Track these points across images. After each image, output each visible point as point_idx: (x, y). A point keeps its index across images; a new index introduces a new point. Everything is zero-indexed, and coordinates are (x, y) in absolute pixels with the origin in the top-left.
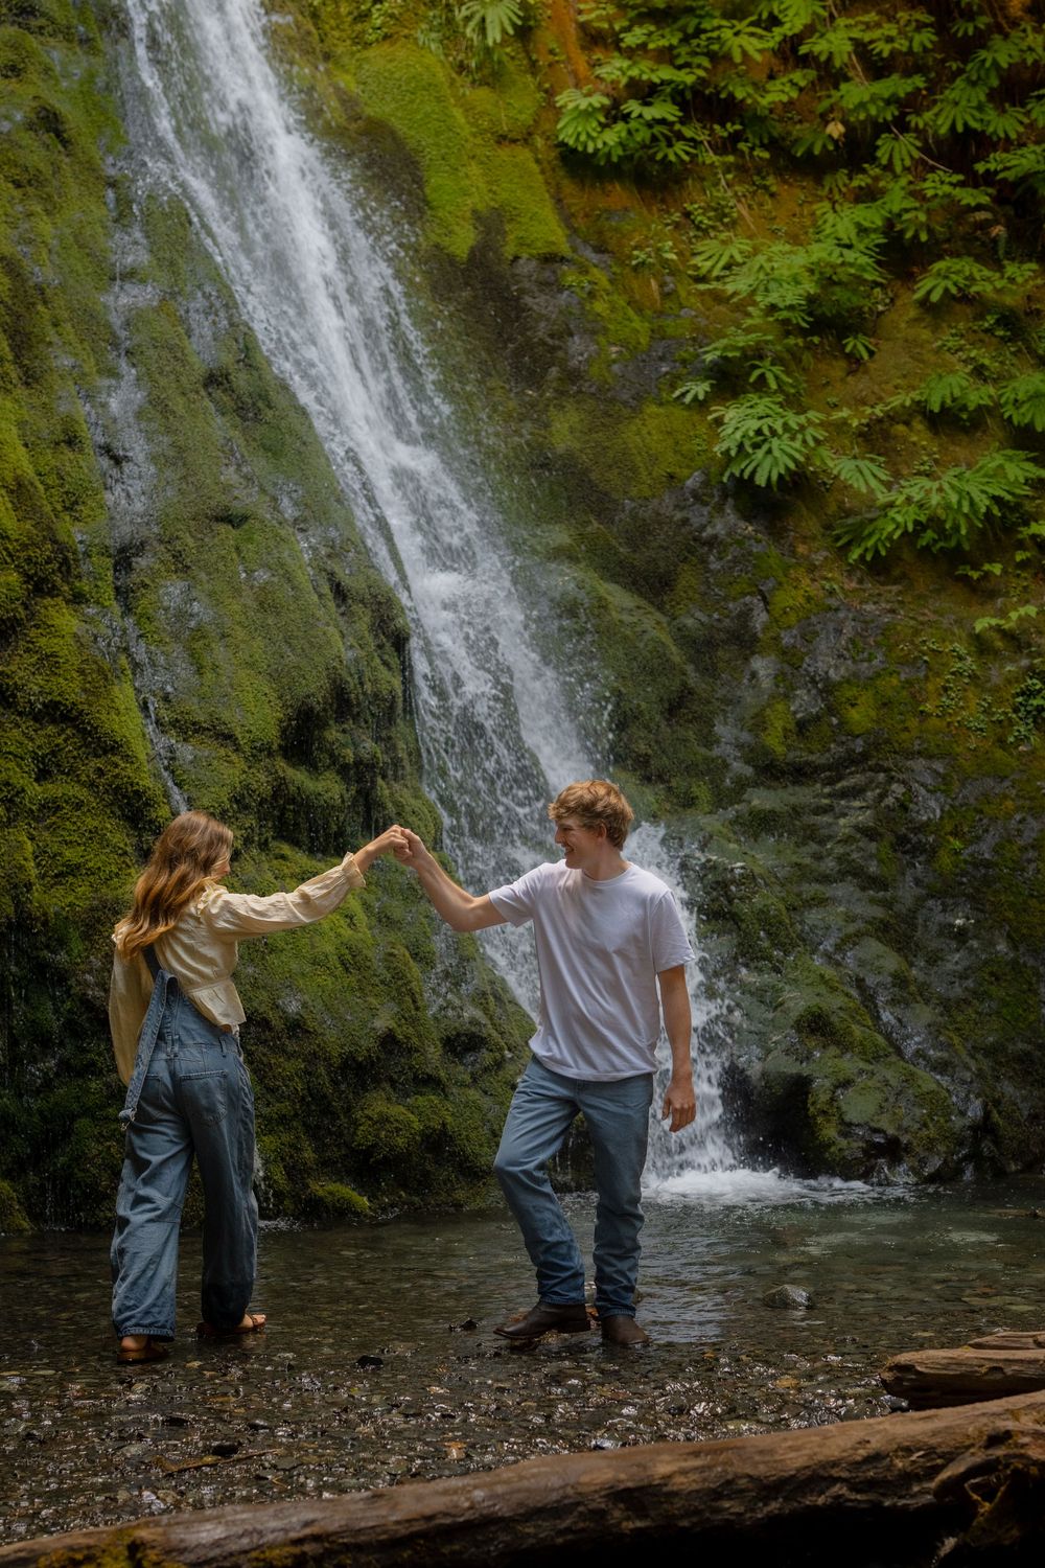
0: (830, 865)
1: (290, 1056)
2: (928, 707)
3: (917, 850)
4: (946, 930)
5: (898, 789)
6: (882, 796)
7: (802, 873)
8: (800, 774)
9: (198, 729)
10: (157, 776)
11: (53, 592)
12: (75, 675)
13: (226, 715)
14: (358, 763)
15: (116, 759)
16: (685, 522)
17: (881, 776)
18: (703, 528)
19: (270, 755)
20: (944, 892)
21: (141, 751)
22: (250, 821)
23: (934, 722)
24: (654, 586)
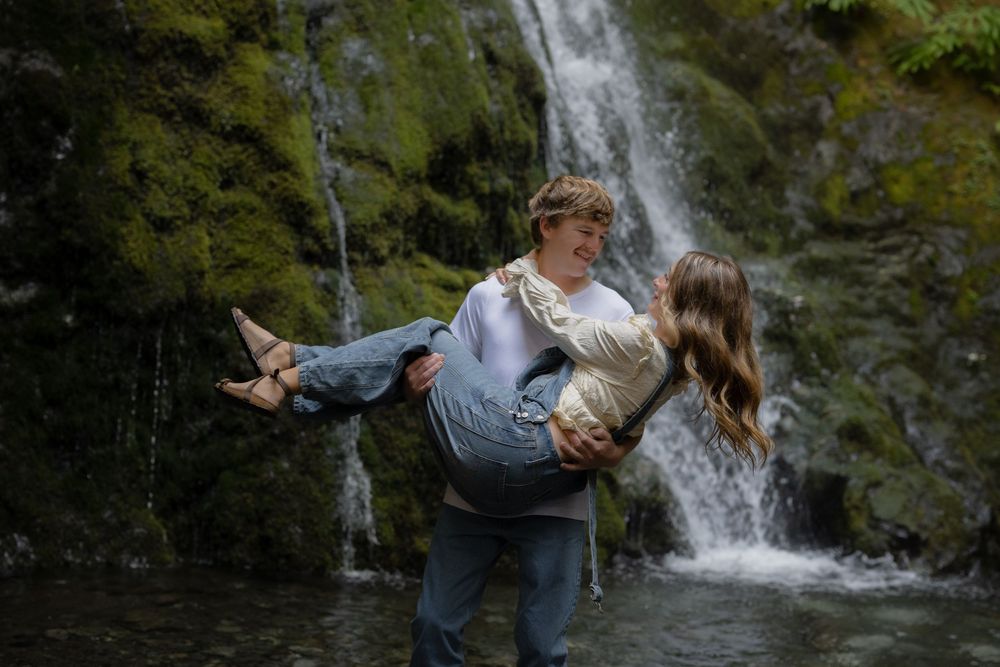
0: (870, 305)
1: (408, 431)
2: (956, 187)
3: (940, 298)
4: (962, 362)
5: (928, 249)
6: (915, 254)
7: (848, 310)
8: (851, 232)
9: (360, 156)
10: (321, 191)
11: (253, 38)
12: (261, 104)
13: (384, 146)
14: (493, 194)
15: (287, 175)
16: (773, 38)
17: (915, 239)
18: (786, 43)
19: (419, 181)
20: (962, 332)
21: (307, 169)
22: (399, 234)
23: (959, 200)
24: (746, 83)
